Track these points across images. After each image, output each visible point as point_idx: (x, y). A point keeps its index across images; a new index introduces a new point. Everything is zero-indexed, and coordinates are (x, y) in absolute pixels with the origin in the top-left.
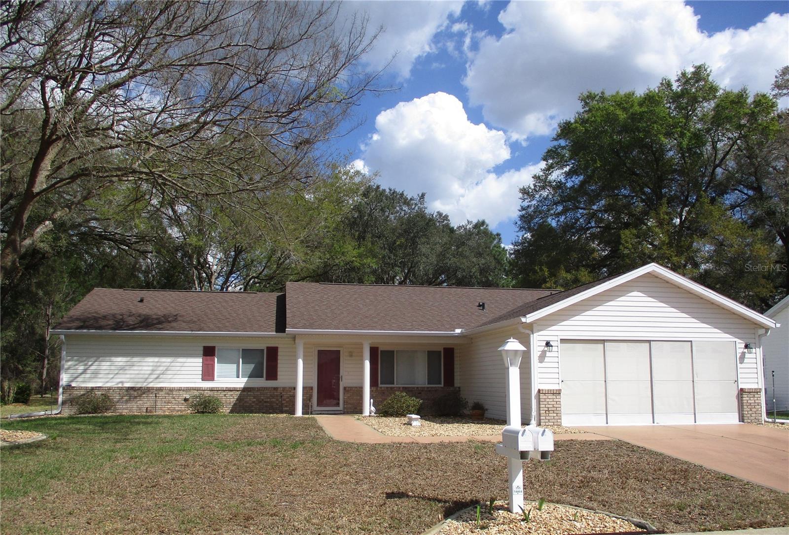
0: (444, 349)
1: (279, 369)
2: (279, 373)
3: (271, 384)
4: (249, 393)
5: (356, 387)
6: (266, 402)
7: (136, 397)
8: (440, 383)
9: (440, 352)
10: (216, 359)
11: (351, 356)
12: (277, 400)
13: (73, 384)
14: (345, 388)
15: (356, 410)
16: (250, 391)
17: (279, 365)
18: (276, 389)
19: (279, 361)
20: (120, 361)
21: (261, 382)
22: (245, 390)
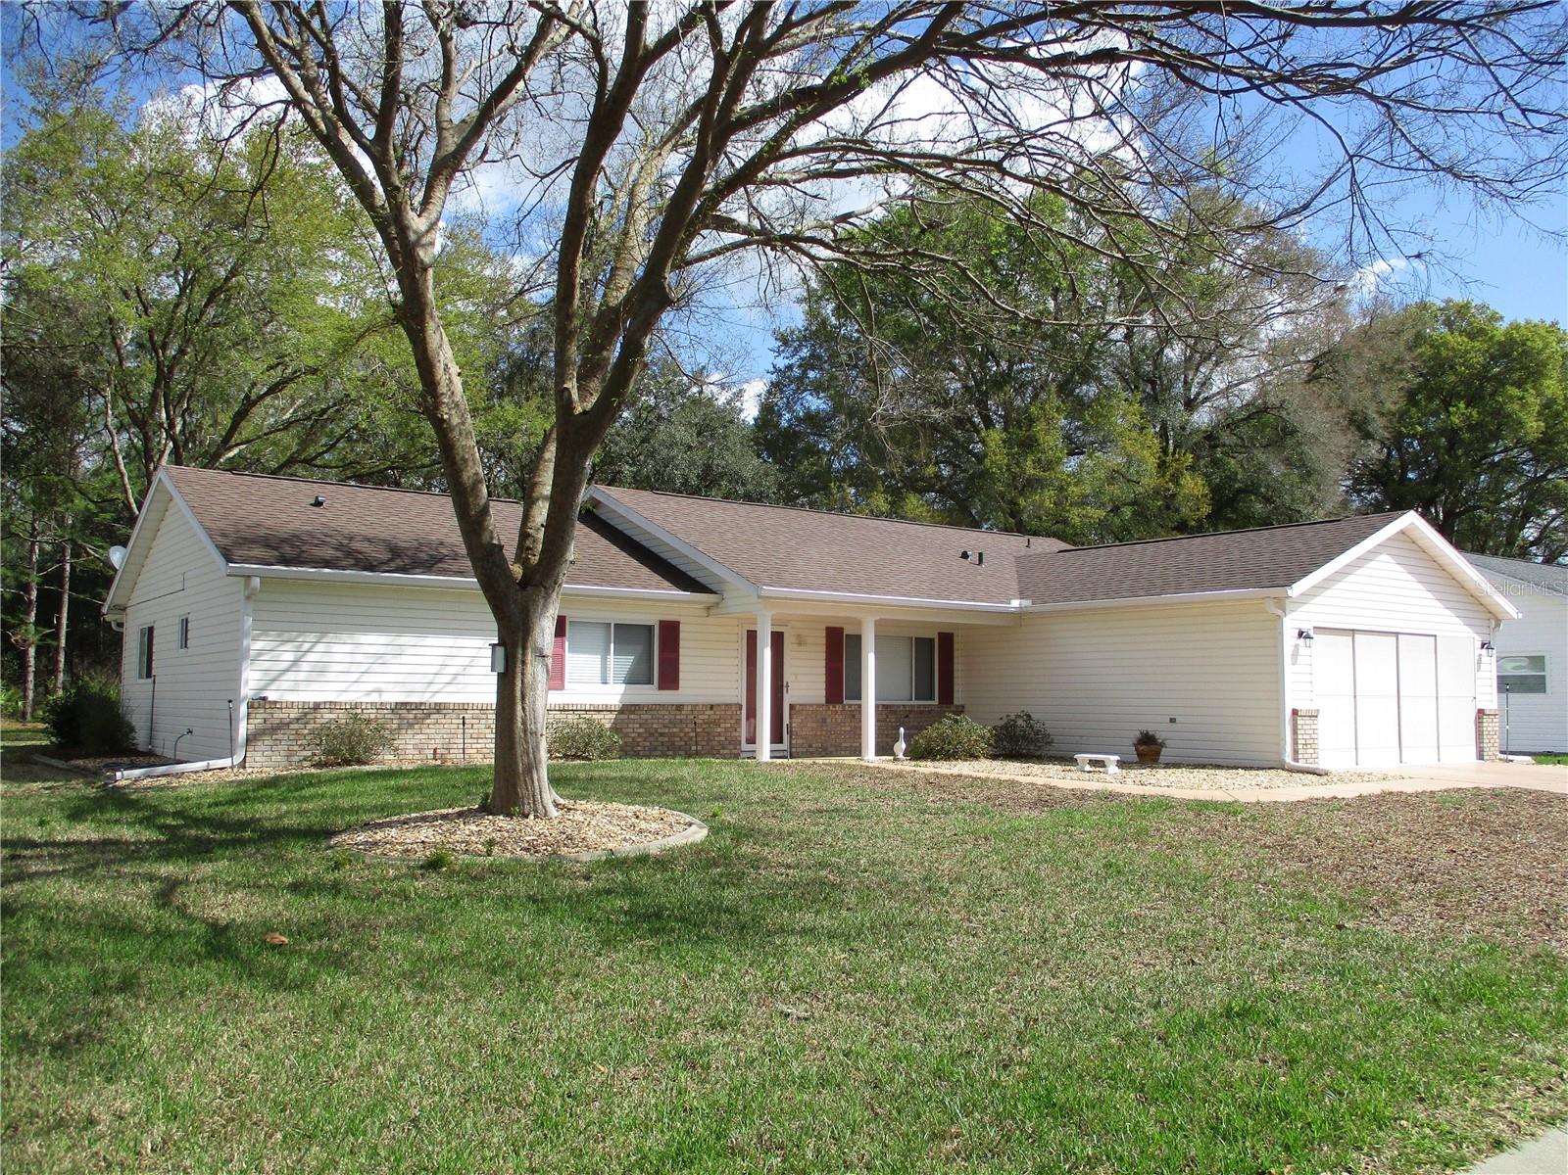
0: (939, 634)
1: (682, 668)
2: (682, 675)
3: (668, 697)
4: (632, 716)
5: (812, 705)
6: (661, 734)
7: (411, 726)
8: (931, 698)
9: (931, 641)
10: (567, 643)
11: (800, 644)
12: (681, 730)
13: (272, 696)
14: (792, 707)
15: (811, 750)
16: (633, 713)
17: (682, 660)
18: (679, 707)
19: (682, 651)
20: (373, 641)
21: (650, 694)
22: (627, 709)
